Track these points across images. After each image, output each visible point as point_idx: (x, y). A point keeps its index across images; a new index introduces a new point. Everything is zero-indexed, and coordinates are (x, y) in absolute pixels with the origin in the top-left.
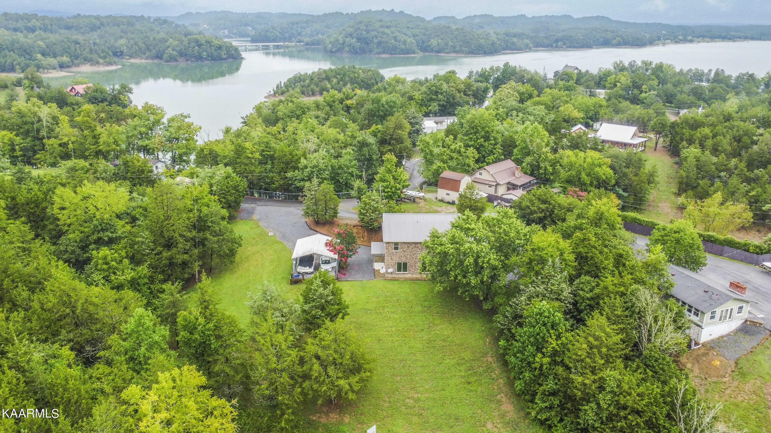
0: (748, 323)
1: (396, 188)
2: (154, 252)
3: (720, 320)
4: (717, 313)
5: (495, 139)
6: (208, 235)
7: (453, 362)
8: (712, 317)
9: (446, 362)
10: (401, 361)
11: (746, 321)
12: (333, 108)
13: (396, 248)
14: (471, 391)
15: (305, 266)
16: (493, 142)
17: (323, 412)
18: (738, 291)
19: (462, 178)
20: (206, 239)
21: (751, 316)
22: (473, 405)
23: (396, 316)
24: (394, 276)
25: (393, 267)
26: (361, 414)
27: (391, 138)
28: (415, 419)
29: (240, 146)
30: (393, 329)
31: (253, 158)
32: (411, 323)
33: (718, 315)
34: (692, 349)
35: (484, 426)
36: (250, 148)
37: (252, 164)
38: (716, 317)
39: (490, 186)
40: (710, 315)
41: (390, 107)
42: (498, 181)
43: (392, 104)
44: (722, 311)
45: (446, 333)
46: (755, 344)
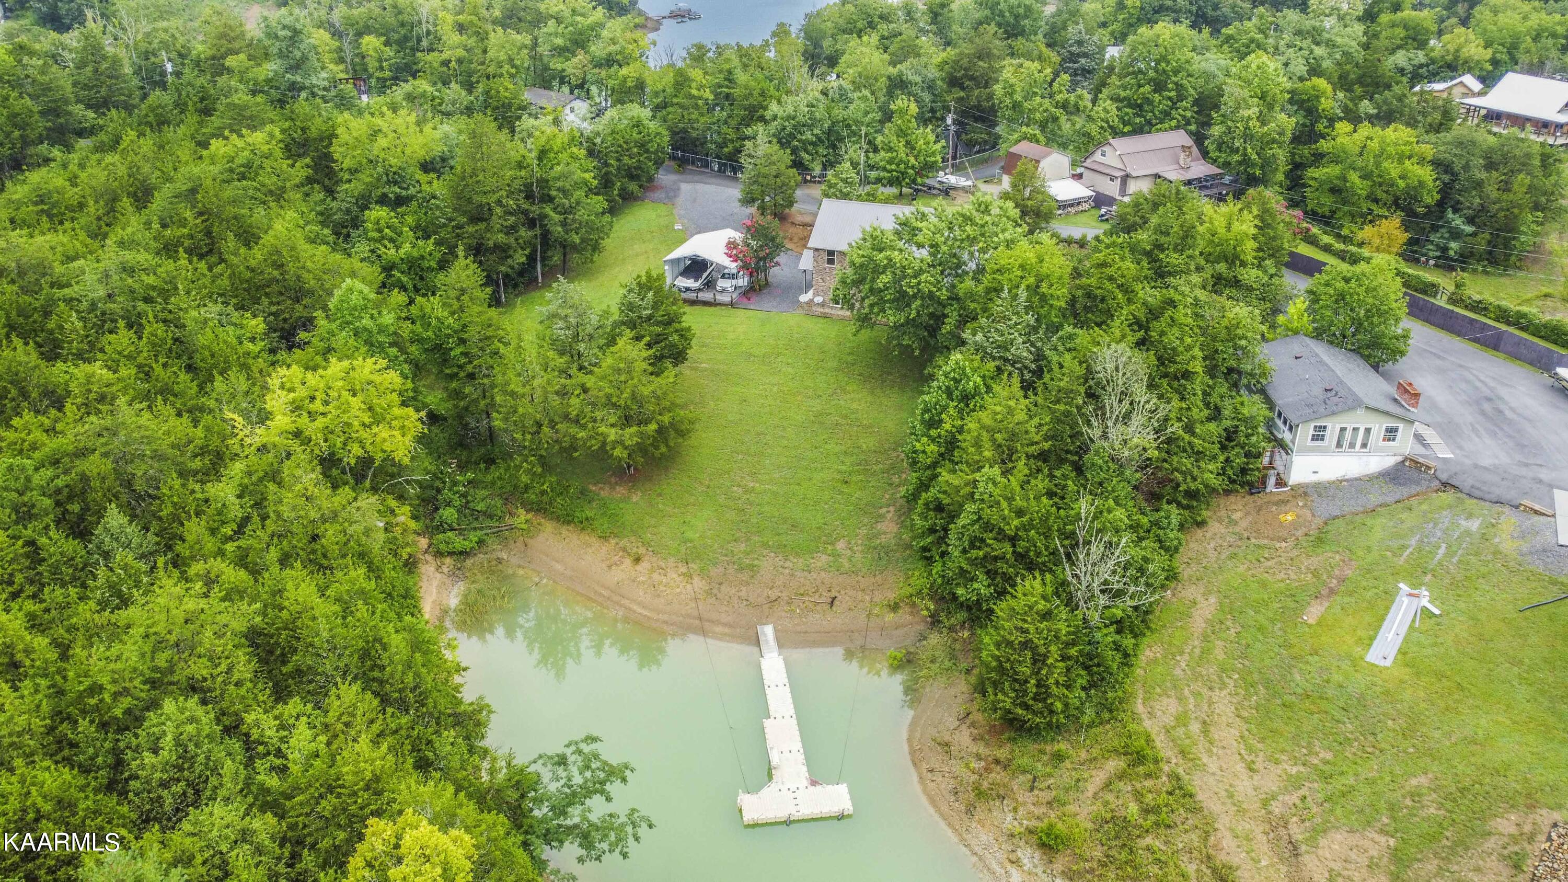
0: (1407, 464)
1: (906, 164)
2: (453, 223)
3: (1339, 445)
4: (1328, 430)
5: (1179, 87)
6: (548, 210)
7: (838, 449)
8: (1317, 438)
9: (827, 446)
10: (758, 434)
11: (1406, 459)
12: (940, 18)
13: (831, 262)
14: (841, 493)
15: (688, 278)
16: (1173, 94)
17: (610, 483)
18: (1405, 400)
19: (1044, 157)
20: (546, 216)
21: (1422, 451)
22: (833, 513)
23: (790, 370)
24: (826, 311)
25: (825, 293)
26: (660, 495)
27: (965, 76)
28: (731, 515)
29: (682, 75)
30: (775, 389)
31: (700, 98)
32: (809, 383)
33: (1331, 435)
34: (1268, 490)
35: (832, 544)
36: (698, 79)
37: (696, 107)
38: (1327, 438)
39: (1113, 179)
40: (1311, 432)
41: (1017, 17)
42: (1128, 170)
43: (1021, 11)
44: (1343, 430)
45: (855, 406)
46: (1389, 499)
